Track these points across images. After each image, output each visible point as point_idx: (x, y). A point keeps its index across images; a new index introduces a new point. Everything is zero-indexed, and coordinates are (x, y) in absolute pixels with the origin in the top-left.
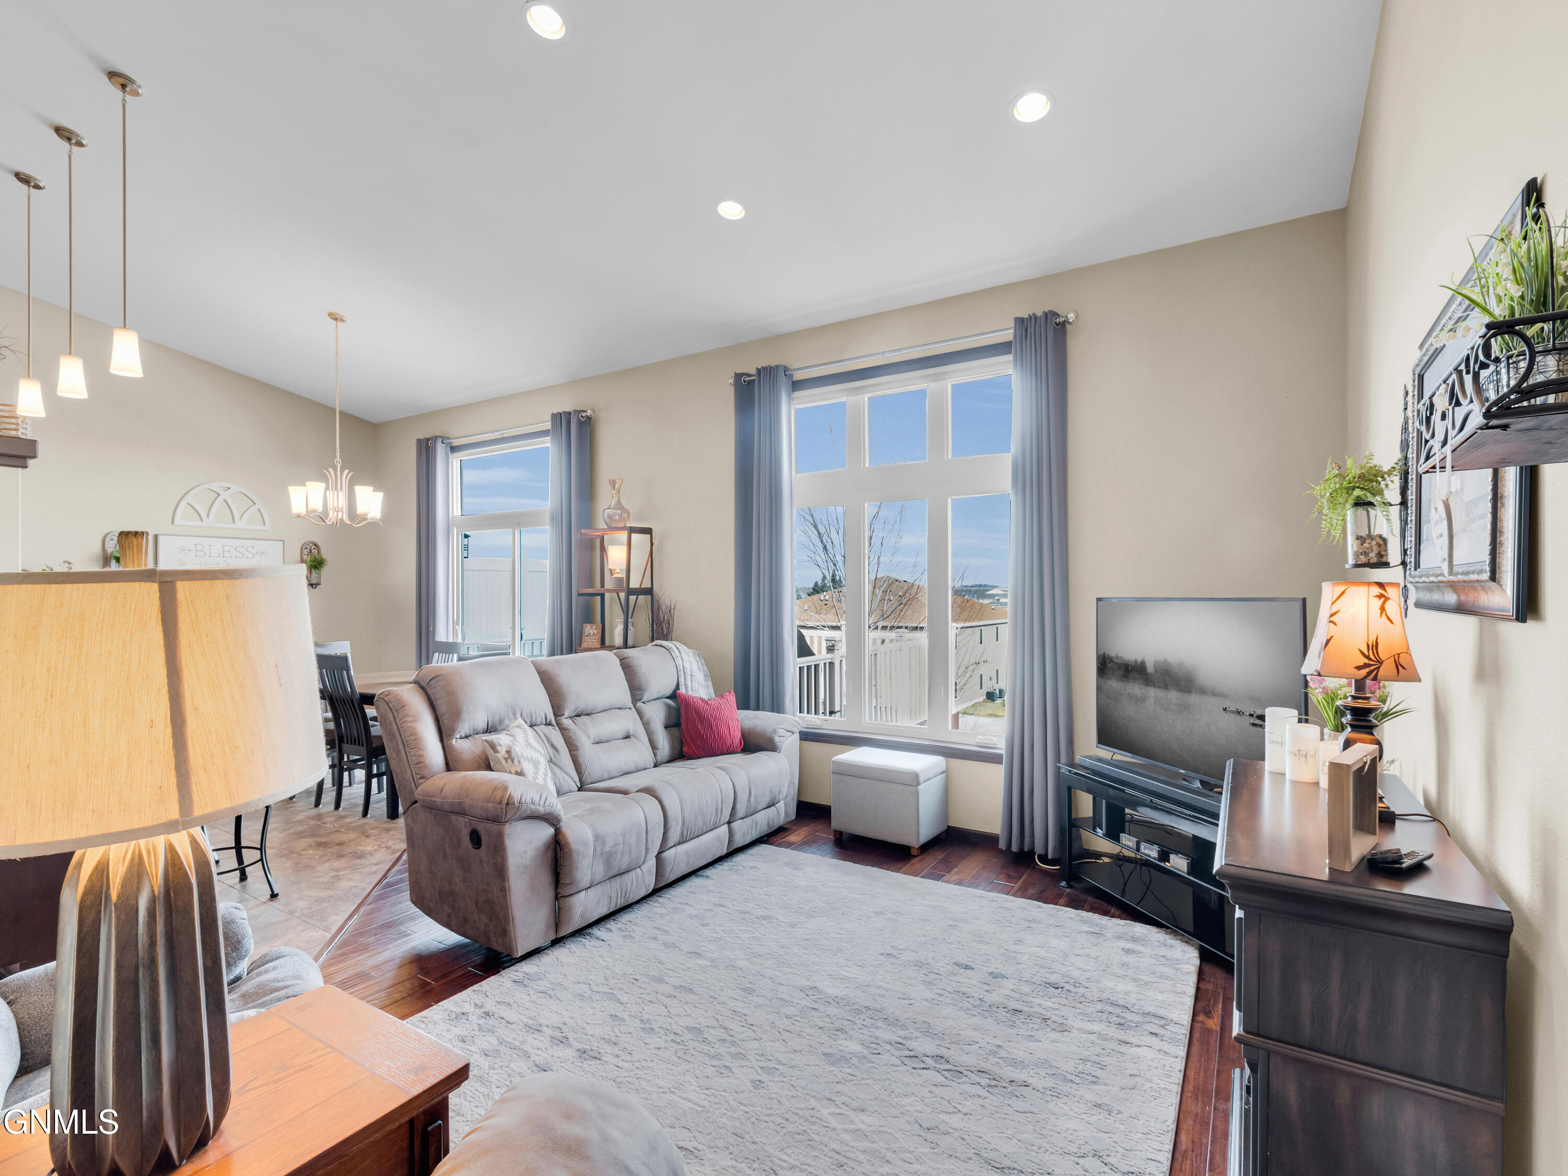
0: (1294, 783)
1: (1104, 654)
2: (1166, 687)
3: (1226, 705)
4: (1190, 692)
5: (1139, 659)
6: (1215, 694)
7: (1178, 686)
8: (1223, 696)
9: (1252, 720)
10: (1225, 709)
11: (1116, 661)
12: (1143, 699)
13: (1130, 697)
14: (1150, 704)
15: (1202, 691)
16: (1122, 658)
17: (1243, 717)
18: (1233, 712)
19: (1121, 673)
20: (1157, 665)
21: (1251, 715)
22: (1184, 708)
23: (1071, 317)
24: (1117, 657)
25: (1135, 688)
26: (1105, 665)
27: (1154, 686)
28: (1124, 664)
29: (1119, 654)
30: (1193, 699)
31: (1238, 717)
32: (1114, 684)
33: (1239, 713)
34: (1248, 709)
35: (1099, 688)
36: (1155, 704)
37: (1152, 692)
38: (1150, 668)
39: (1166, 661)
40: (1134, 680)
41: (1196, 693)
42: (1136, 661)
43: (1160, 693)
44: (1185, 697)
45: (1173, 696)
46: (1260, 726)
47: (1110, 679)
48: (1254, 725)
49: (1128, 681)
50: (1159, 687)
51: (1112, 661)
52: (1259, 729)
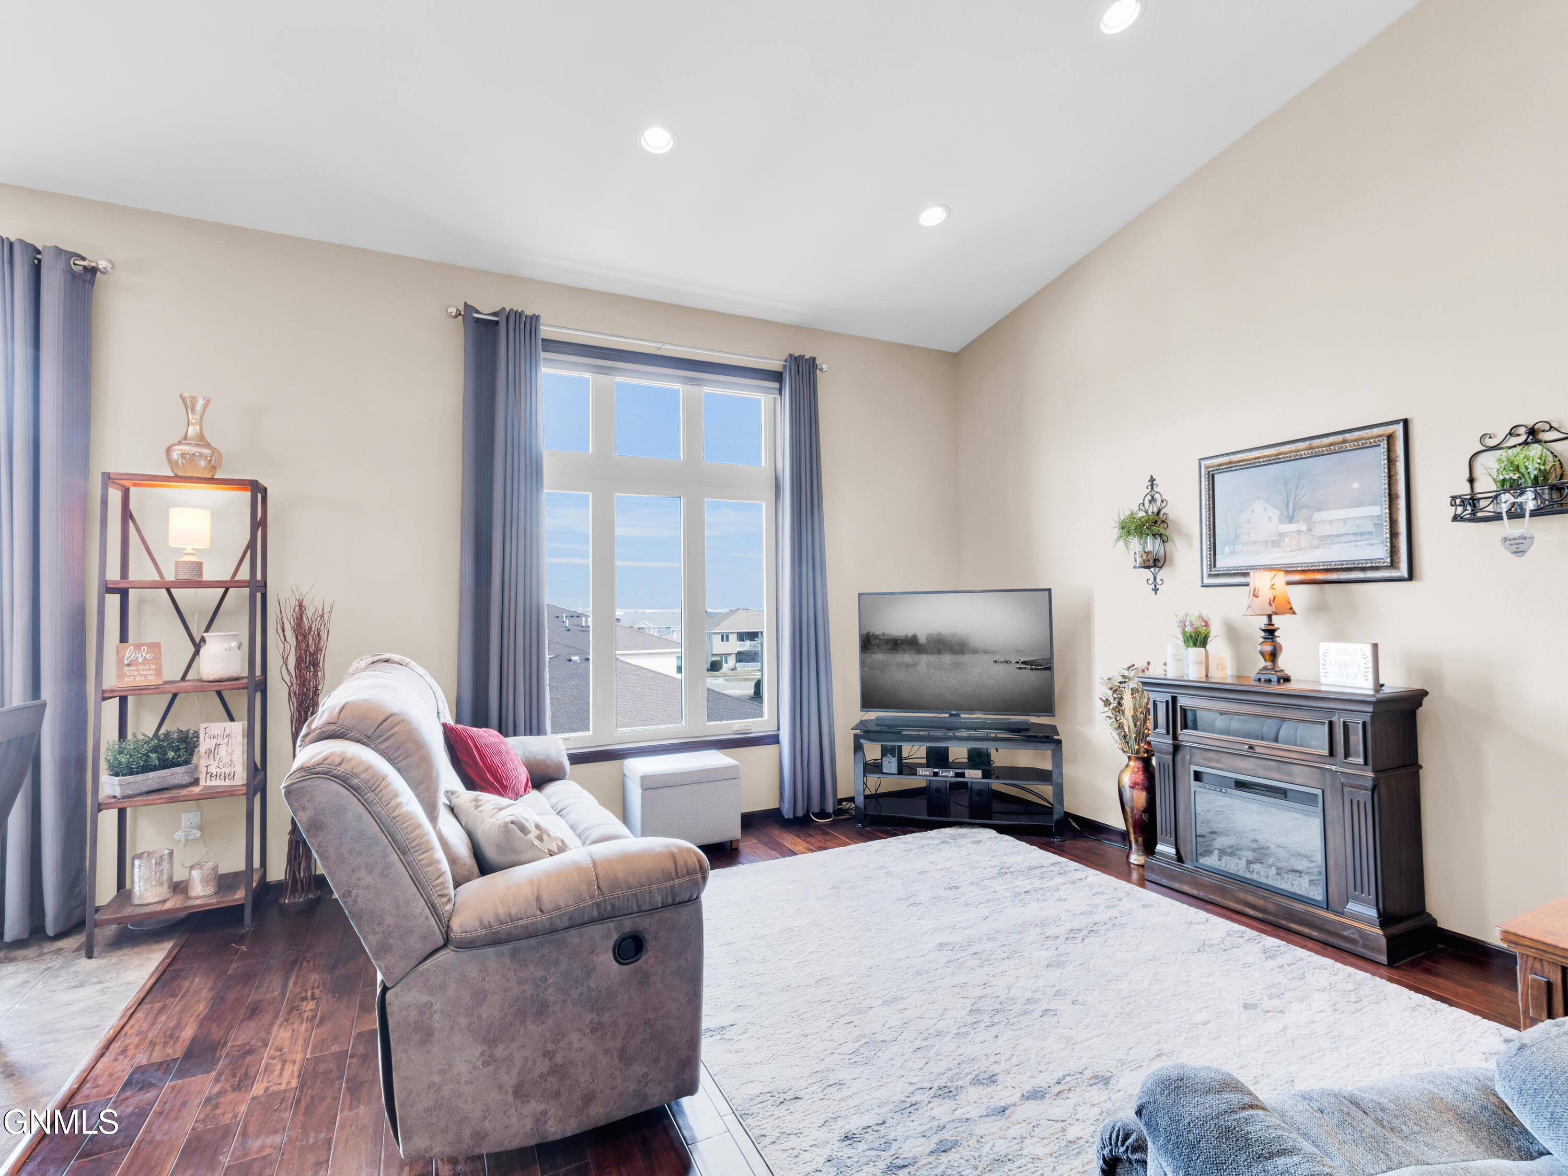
1: (869, 633)
2: (939, 652)
3: (997, 658)
5: (910, 634)
6: (986, 652)
7: (951, 650)
8: (994, 652)
9: (1018, 666)
10: (995, 662)
11: (882, 638)
12: (915, 665)
13: (899, 665)
15: (975, 651)
16: (889, 635)
18: (1002, 662)
19: (889, 646)
20: (929, 638)
21: (1017, 662)
22: (959, 665)
24: (884, 635)
25: (906, 657)
26: (868, 643)
27: (927, 653)
28: (893, 640)
29: (886, 632)
30: (966, 658)
31: (1007, 665)
32: (880, 657)
33: (1007, 662)
34: (1013, 659)
37: (924, 659)
38: (922, 639)
39: (939, 633)
40: (904, 651)
41: (969, 653)
42: (906, 636)
43: (933, 658)
44: (959, 658)
45: (947, 658)
46: (1025, 668)
47: (876, 653)
48: (1020, 668)
49: (897, 652)
50: (932, 654)
51: (878, 638)
52: (1024, 671)
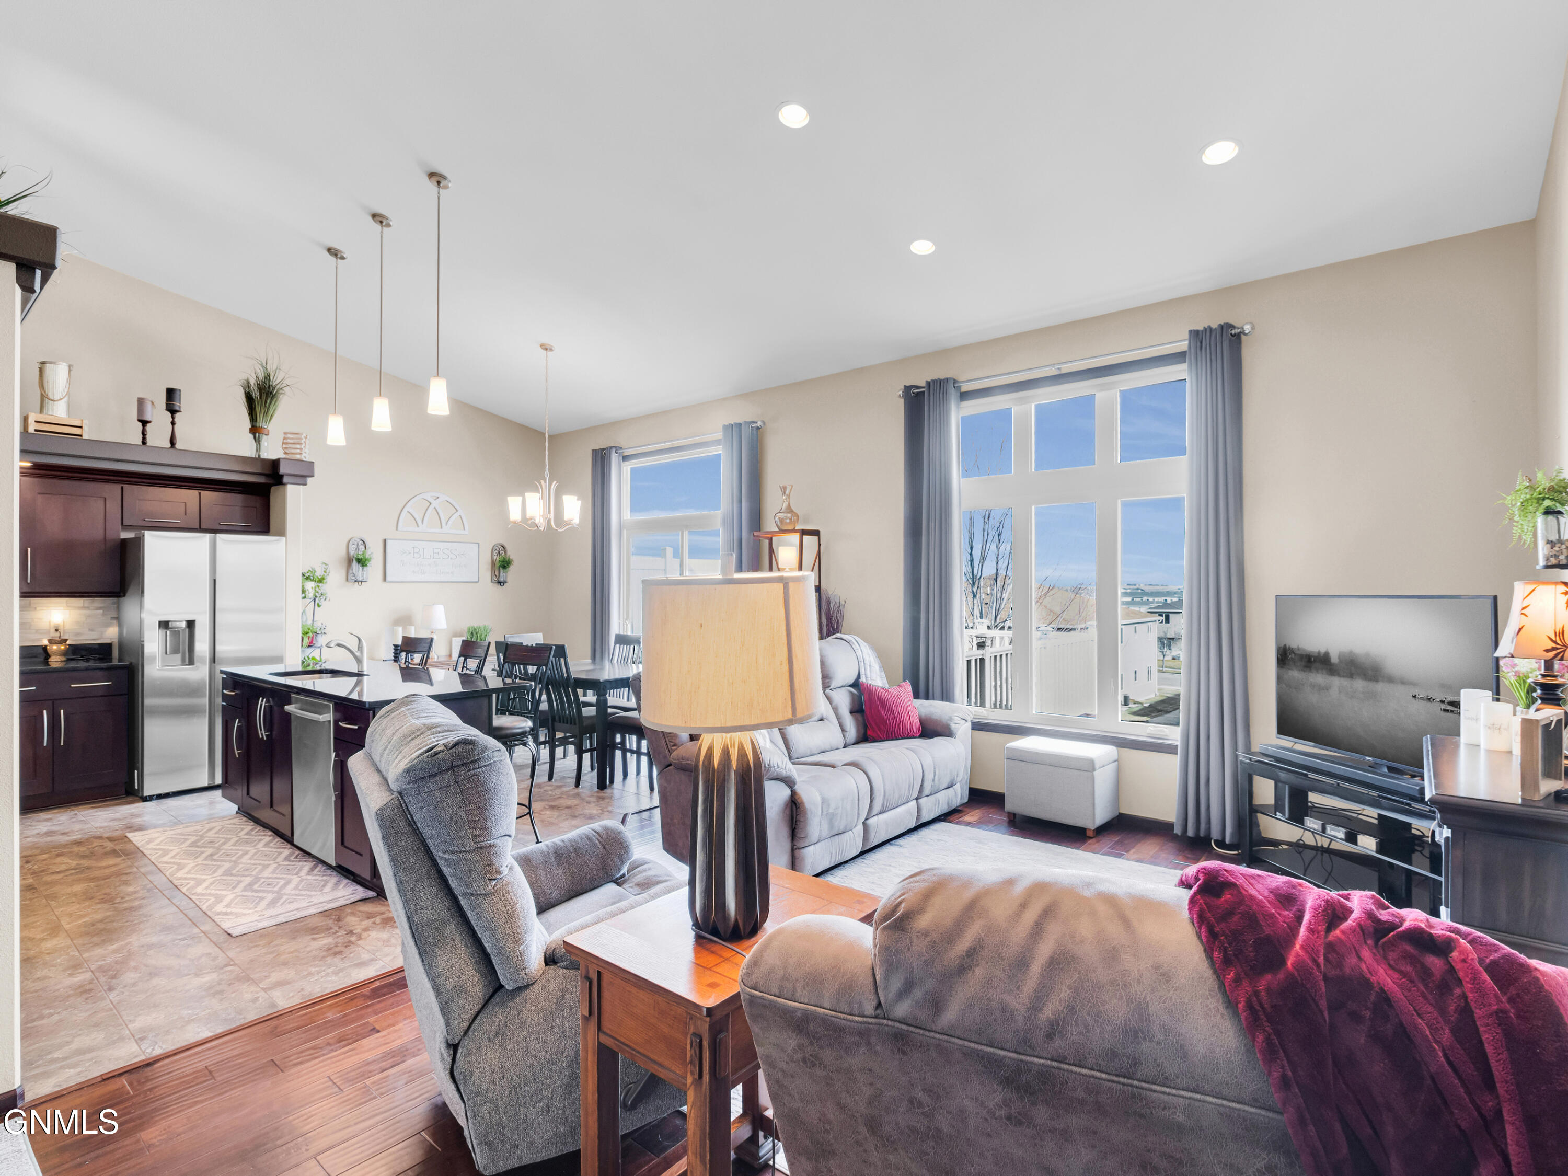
0: (1489, 752)
1: (1285, 646)
2: (1351, 676)
3: (1416, 692)
4: (1377, 681)
5: (1323, 651)
6: (1403, 682)
7: (1365, 675)
8: (1413, 684)
9: (1443, 706)
10: (1414, 697)
11: (1298, 652)
12: (1327, 688)
13: (1313, 686)
14: (1334, 693)
15: (1390, 680)
16: (1304, 650)
17: (1434, 704)
18: (1423, 699)
19: (1303, 663)
20: (1341, 656)
21: (1442, 702)
22: (1371, 696)
23: (1247, 328)
24: (1299, 649)
25: (1318, 678)
26: (1285, 657)
27: (1339, 675)
28: (1307, 655)
29: (1300, 647)
30: (1380, 687)
31: (1429, 704)
32: (1295, 674)
33: (1429, 699)
34: (1438, 696)
35: (1279, 679)
36: (1340, 692)
37: (1336, 682)
38: (1334, 659)
39: (1351, 652)
40: (1317, 670)
41: (1383, 681)
42: (1319, 653)
43: (1345, 682)
44: (1372, 686)
45: (1359, 684)
46: (1452, 711)
47: (1292, 669)
48: (1445, 710)
49: (1310, 671)
50: (1344, 677)
51: (1293, 652)
52: (1451, 715)
